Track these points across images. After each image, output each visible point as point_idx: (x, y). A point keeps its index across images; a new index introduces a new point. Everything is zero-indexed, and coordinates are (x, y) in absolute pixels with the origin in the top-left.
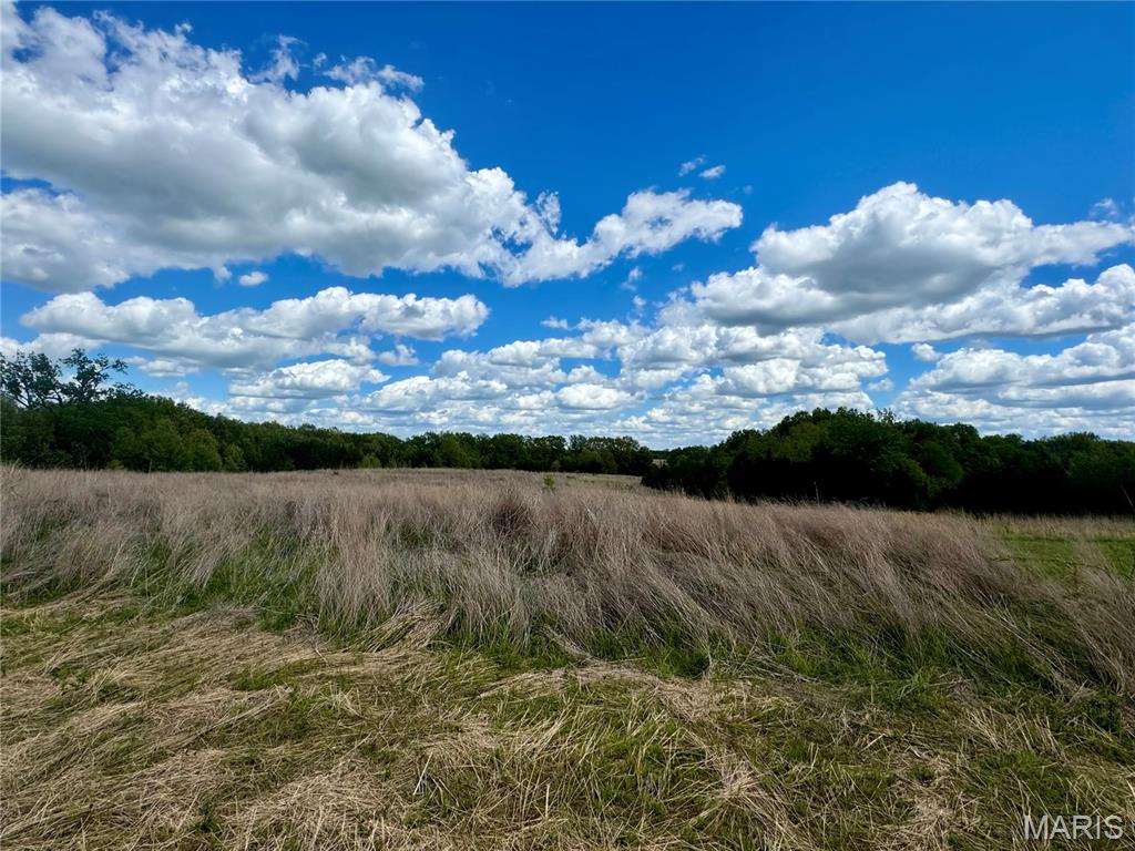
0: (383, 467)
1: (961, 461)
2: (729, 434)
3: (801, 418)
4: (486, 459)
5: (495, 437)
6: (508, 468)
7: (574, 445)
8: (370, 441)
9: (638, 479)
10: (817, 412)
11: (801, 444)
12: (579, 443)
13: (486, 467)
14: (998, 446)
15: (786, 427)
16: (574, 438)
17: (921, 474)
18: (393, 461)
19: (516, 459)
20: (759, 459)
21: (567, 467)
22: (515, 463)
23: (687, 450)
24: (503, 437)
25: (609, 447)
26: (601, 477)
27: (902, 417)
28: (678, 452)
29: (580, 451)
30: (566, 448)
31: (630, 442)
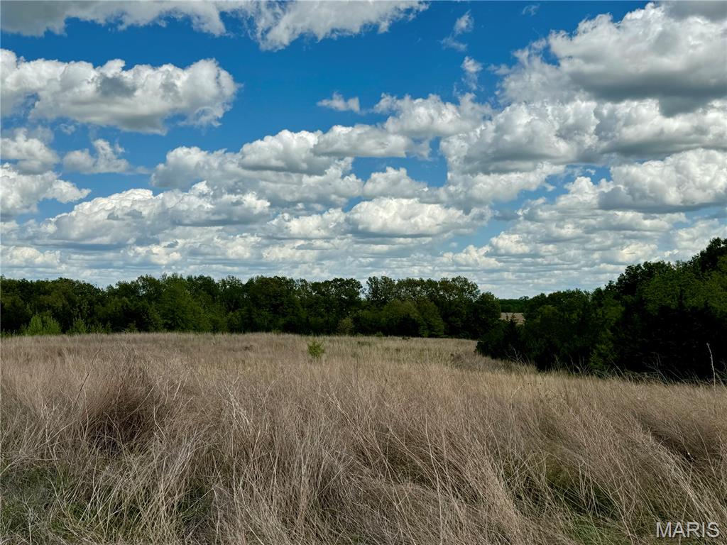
0: (64, 332)
2: (623, 269)
4: (235, 316)
5: (251, 282)
6: (268, 330)
7: (375, 291)
8: (47, 293)
9: (472, 345)
12: (382, 289)
13: (232, 329)
16: (373, 281)
18: (80, 323)
19: (284, 316)
20: (664, 310)
21: (365, 328)
22: (282, 321)
23: (556, 298)
24: (264, 282)
25: (431, 296)
26: (416, 343)
28: (541, 300)
29: (384, 302)
30: (362, 296)
31: (462, 287)
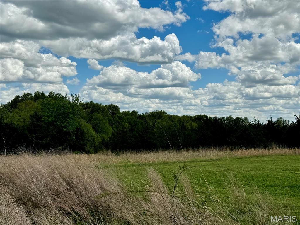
1: (112, 125)
3: (26, 96)
10: (37, 94)
11: (23, 114)
14: (128, 117)
15: (16, 103)
17: (92, 131)
27: (84, 100)
